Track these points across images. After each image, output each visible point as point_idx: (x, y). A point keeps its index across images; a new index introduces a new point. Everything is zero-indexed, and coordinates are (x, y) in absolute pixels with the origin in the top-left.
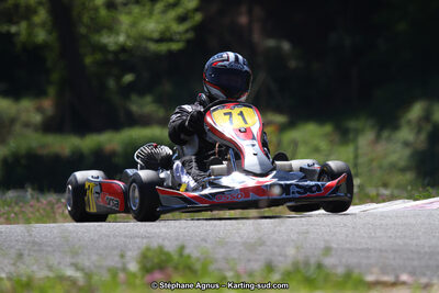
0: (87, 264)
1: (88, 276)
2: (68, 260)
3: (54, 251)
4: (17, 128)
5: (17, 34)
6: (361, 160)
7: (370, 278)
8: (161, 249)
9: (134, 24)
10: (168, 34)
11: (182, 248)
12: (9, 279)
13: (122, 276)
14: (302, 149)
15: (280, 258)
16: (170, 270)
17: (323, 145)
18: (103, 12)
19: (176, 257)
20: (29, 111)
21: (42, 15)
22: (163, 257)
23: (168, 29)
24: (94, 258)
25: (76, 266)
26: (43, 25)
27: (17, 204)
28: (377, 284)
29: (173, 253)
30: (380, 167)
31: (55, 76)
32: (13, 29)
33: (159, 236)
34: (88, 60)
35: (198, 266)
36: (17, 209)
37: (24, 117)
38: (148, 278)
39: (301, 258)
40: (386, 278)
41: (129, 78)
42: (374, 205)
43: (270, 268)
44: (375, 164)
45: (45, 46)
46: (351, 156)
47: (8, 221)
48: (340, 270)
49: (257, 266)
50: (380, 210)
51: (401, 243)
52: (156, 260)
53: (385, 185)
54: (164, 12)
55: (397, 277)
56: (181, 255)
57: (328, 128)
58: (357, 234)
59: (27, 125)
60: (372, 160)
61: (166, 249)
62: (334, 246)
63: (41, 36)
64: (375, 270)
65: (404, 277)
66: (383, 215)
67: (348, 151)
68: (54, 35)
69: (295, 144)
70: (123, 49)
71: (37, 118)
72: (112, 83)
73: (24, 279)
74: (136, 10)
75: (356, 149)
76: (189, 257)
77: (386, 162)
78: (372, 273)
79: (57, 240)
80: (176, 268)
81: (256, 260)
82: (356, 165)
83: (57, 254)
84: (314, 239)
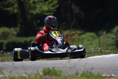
0: (29, 72)
1: (29, 76)
2: (24, 72)
3: (20, 69)
4: (10, 35)
5: (10, 10)
7: (104, 75)
8: (48, 68)
9: (40, 8)
10: (49, 10)
11: (54, 68)
12: (8, 77)
13: (38, 76)
14: (85, 40)
15: (80, 70)
16: (51, 74)
17: (91, 39)
18: (32, 5)
19: (52, 70)
20: (13, 31)
21: (16, 5)
22: (49, 70)
23: (50, 9)
24: (31, 71)
25: (26, 73)
26: (16, 8)
27: (10, 56)
28: (106, 77)
30: (106, 44)
31: (20, 22)
32: (8, 9)
33: (48, 65)
34: (29, 17)
35: (58, 73)
37: (12, 33)
39: (85, 70)
40: (108, 76)
41: (39, 21)
42: (105, 55)
43: (77, 74)
44: (105, 44)
45: (17, 14)
46: (98, 42)
47: (8, 61)
48: (96, 74)
49: (74, 72)
50: (106, 57)
51: (112, 66)
52: (47, 72)
53: (107, 49)
54: (49, 4)
55: (111, 75)
56: (54, 70)
57: (92, 34)
58: (100, 63)
59: (13, 35)
60: (104, 43)
61: (50, 68)
62: (94, 67)
63: (16, 11)
64: (105, 73)
65: (113, 75)
66: (107, 58)
67: (97, 40)
68: (19, 11)
69: (84, 39)
70: (38, 14)
71: (15, 33)
72: (35, 23)
73: (12, 77)
74: (41, 4)
75: (100, 40)
76: (56, 70)
77: (108, 43)
79: (21, 66)
80: (52, 73)
81: (74, 71)
82: (100, 44)
83: (21, 70)
84: (89, 65)
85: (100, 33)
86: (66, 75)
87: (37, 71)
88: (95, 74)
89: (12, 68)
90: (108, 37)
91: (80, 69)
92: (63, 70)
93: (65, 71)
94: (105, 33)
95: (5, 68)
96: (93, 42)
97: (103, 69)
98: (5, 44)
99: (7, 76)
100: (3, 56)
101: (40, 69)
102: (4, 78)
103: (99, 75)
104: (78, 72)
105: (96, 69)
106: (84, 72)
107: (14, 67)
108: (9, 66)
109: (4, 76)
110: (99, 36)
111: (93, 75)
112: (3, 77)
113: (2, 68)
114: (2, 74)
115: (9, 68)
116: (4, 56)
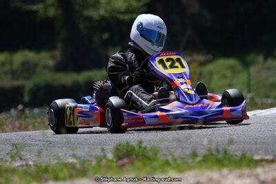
0: (83, 154)
2: (71, 153)
3: (62, 147)
4: (39, 69)
5: (37, 11)
6: (252, 82)
7: (257, 157)
8: (128, 143)
9: (109, 3)
10: (130, 9)
11: (141, 142)
12: (34, 165)
13: (104, 161)
14: (215, 77)
15: (202, 147)
16: (134, 156)
17: (229, 73)
19: (137, 148)
20: (46, 59)
22: (129, 149)
24: (87, 150)
25: (74, 156)
26: (53, 5)
27: (39, 117)
28: (262, 160)
29: (135, 146)
30: (265, 86)
31: (61, 37)
32: (35, 8)
34: (82, 26)
35: (151, 154)
36: (39, 120)
37: (43, 63)
38: (120, 162)
39: (213, 146)
40: (267, 157)
41: (106, 36)
42: (260, 111)
43: (195, 155)
44: (261, 84)
45: (54, 19)
46: (246, 80)
47: (35, 128)
48: (239, 153)
50: (263, 114)
52: (125, 151)
53: (267, 97)
56: (140, 147)
57: (232, 62)
59: (45, 67)
60: (259, 82)
61: (131, 144)
62: (235, 137)
63: (52, 12)
66: (266, 117)
67: (243, 77)
68: (60, 12)
69: (211, 74)
70: (103, 18)
71: (51, 63)
72: (96, 39)
75: (249, 75)
76: (145, 148)
77: (268, 83)
78: (258, 155)
79: (64, 140)
80: (137, 155)
81: (187, 148)
82: (249, 85)
83: (64, 149)
84: (223, 133)
85: (250, 58)
86: (169, 158)
87: (103, 150)
88: (236, 156)
89: (44, 145)
90: (269, 68)
91: (202, 145)
92: (163, 146)
93: (168, 148)
94: (261, 58)
95: (28, 145)
96: (234, 82)
97: (256, 144)
98: (27, 89)
99: (30, 163)
100: (23, 116)
101: (109, 145)
102: (25, 168)
103: (245, 158)
104: (197, 150)
105: (240, 142)
106: (210, 150)
107: (47, 141)
108: (36, 141)
109: (24, 163)
110: (246, 65)
111: (232, 156)
112: (23, 166)
113: (18, 146)
114: (21, 159)
115: (37, 145)
116: (26, 117)
